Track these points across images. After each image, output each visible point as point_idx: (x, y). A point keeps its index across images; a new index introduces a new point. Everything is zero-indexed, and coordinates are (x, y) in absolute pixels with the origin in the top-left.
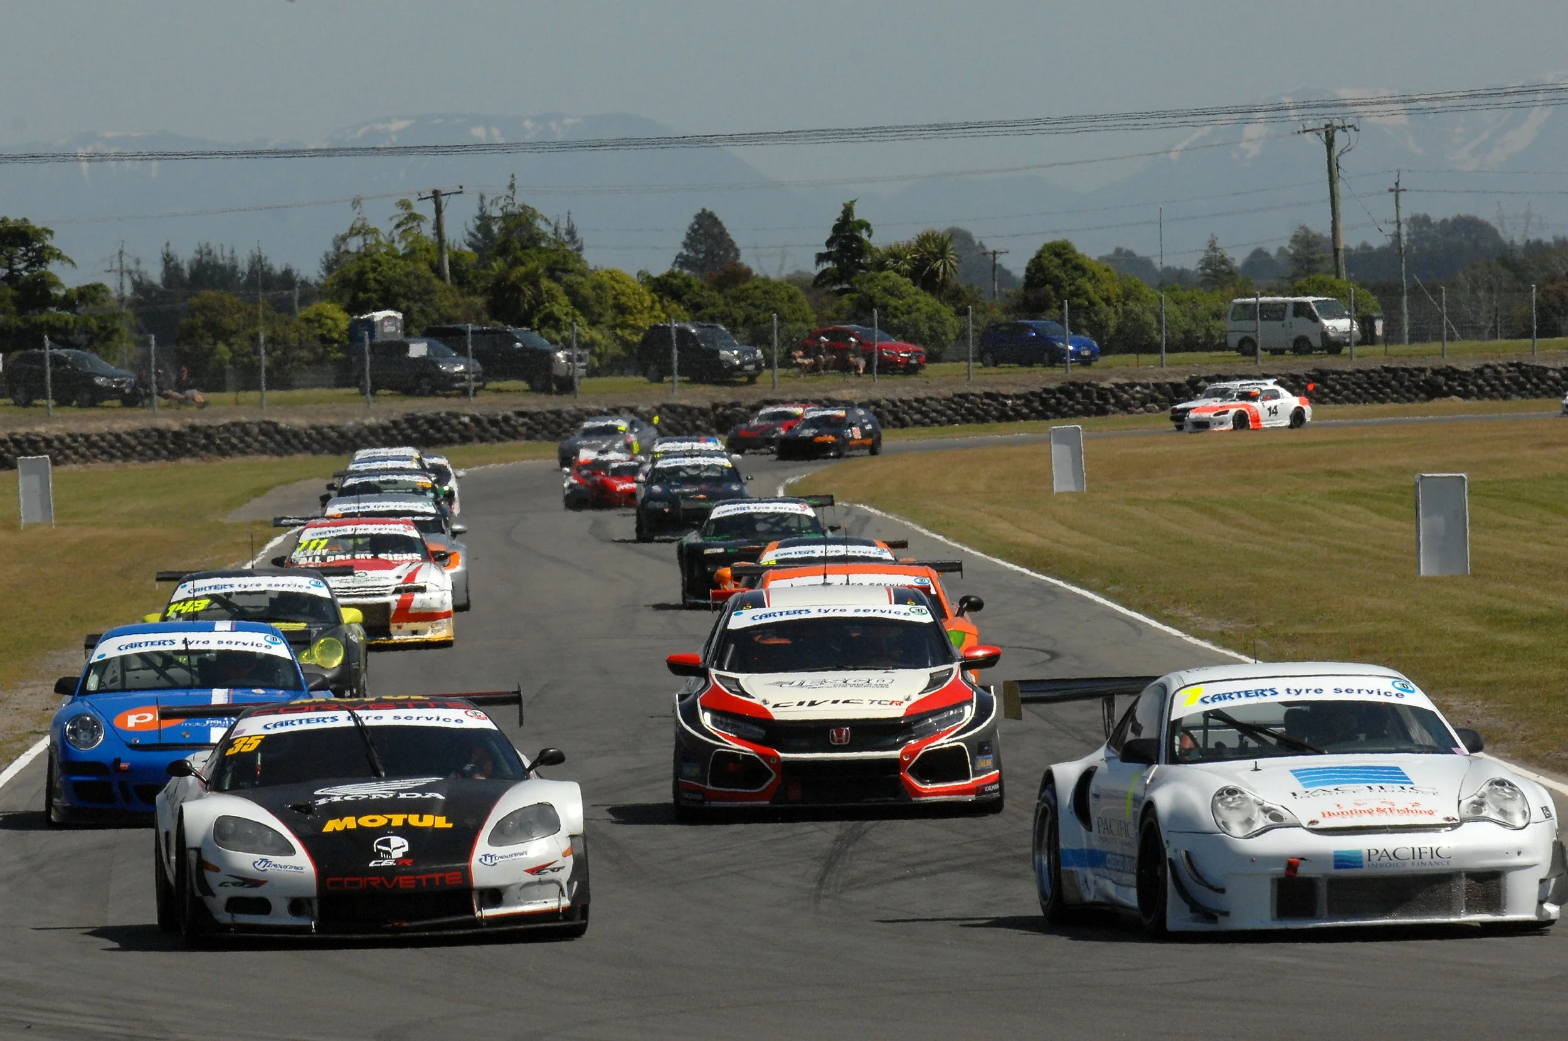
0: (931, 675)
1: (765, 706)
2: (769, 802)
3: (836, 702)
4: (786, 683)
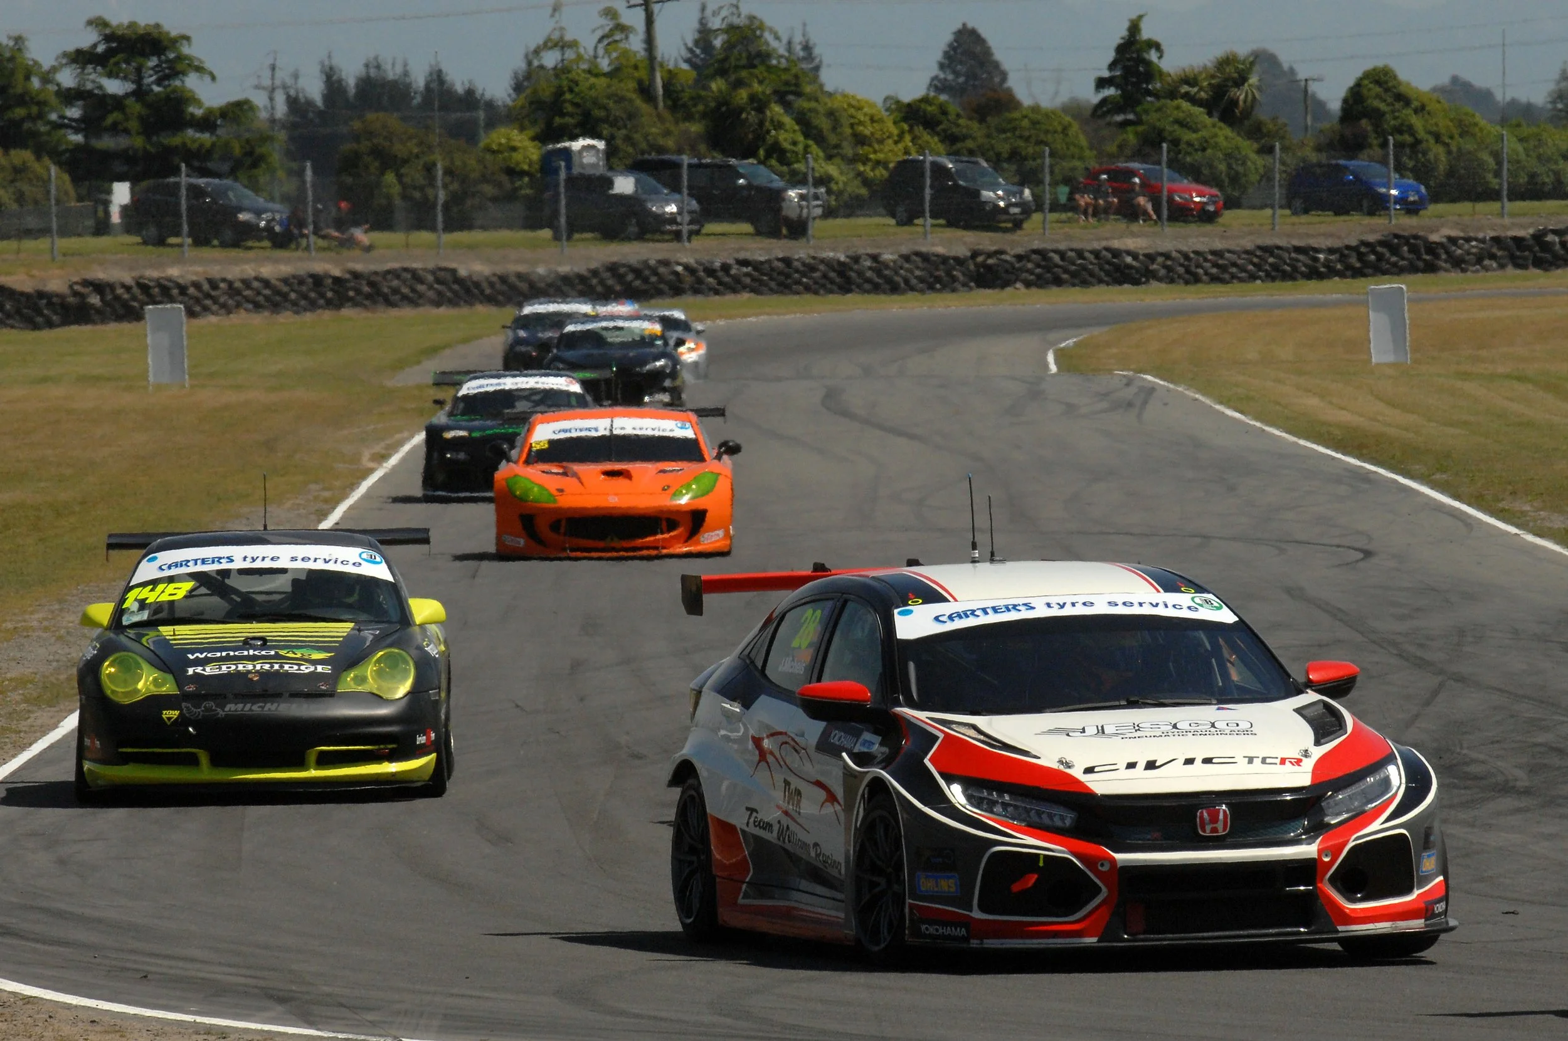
1: (1068, 771)
2: (1096, 939)
3: (1189, 761)
4: (1074, 730)
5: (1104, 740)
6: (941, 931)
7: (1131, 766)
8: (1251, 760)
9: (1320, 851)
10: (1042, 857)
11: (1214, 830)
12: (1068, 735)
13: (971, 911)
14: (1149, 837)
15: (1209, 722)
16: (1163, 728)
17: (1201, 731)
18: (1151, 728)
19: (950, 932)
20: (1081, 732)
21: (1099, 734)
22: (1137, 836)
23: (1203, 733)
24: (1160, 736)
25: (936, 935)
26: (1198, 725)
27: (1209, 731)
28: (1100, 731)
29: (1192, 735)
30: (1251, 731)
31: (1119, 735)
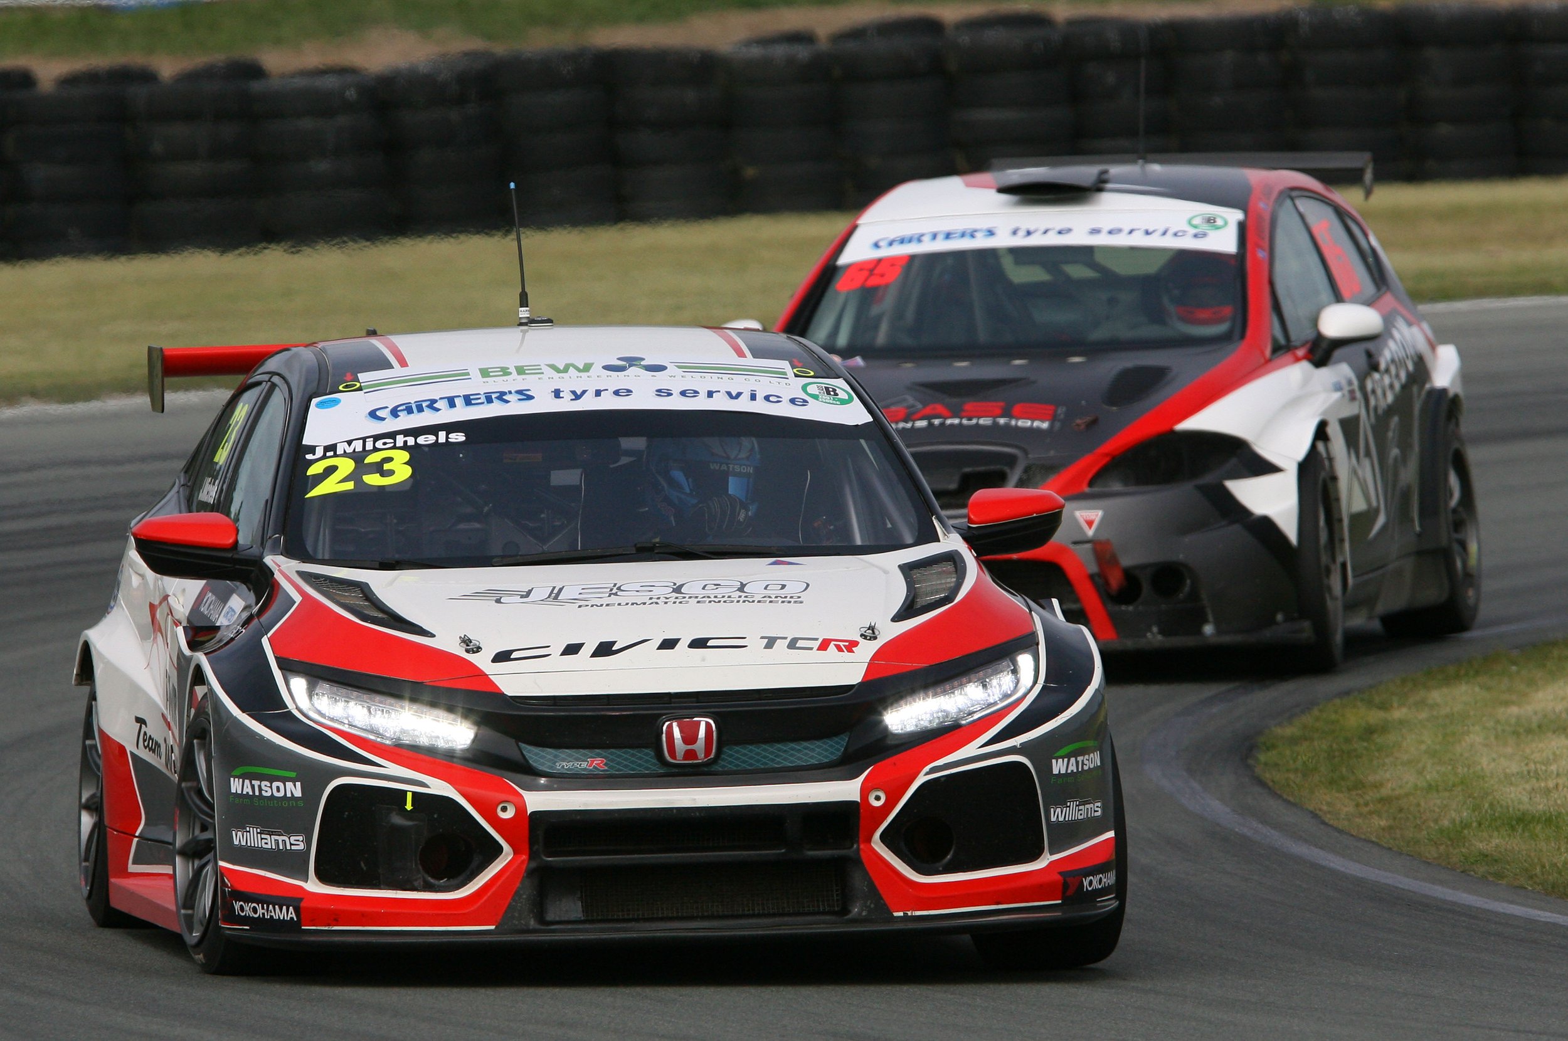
0: (907, 569)
1: (471, 657)
2: (493, 927)
3: (668, 644)
4: (510, 593)
5: (553, 609)
6: (260, 911)
7: (572, 649)
8: (771, 642)
9: (865, 791)
10: (409, 796)
12: (498, 601)
13: (305, 880)
14: (584, 765)
15: (739, 584)
16: (657, 592)
17: (716, 597)
18: (637, 591)
19: (273, 914)
20: (522, 597)
21: (548, 599)
22: (564, 764)
23: (717, 600)
24: (644, 604)
25: (253, 917)
26: (717, 588)
27: (729, 597)
28: (553, 595)
29: (698, 602)
30: (799, 597)
31: (579, 602)
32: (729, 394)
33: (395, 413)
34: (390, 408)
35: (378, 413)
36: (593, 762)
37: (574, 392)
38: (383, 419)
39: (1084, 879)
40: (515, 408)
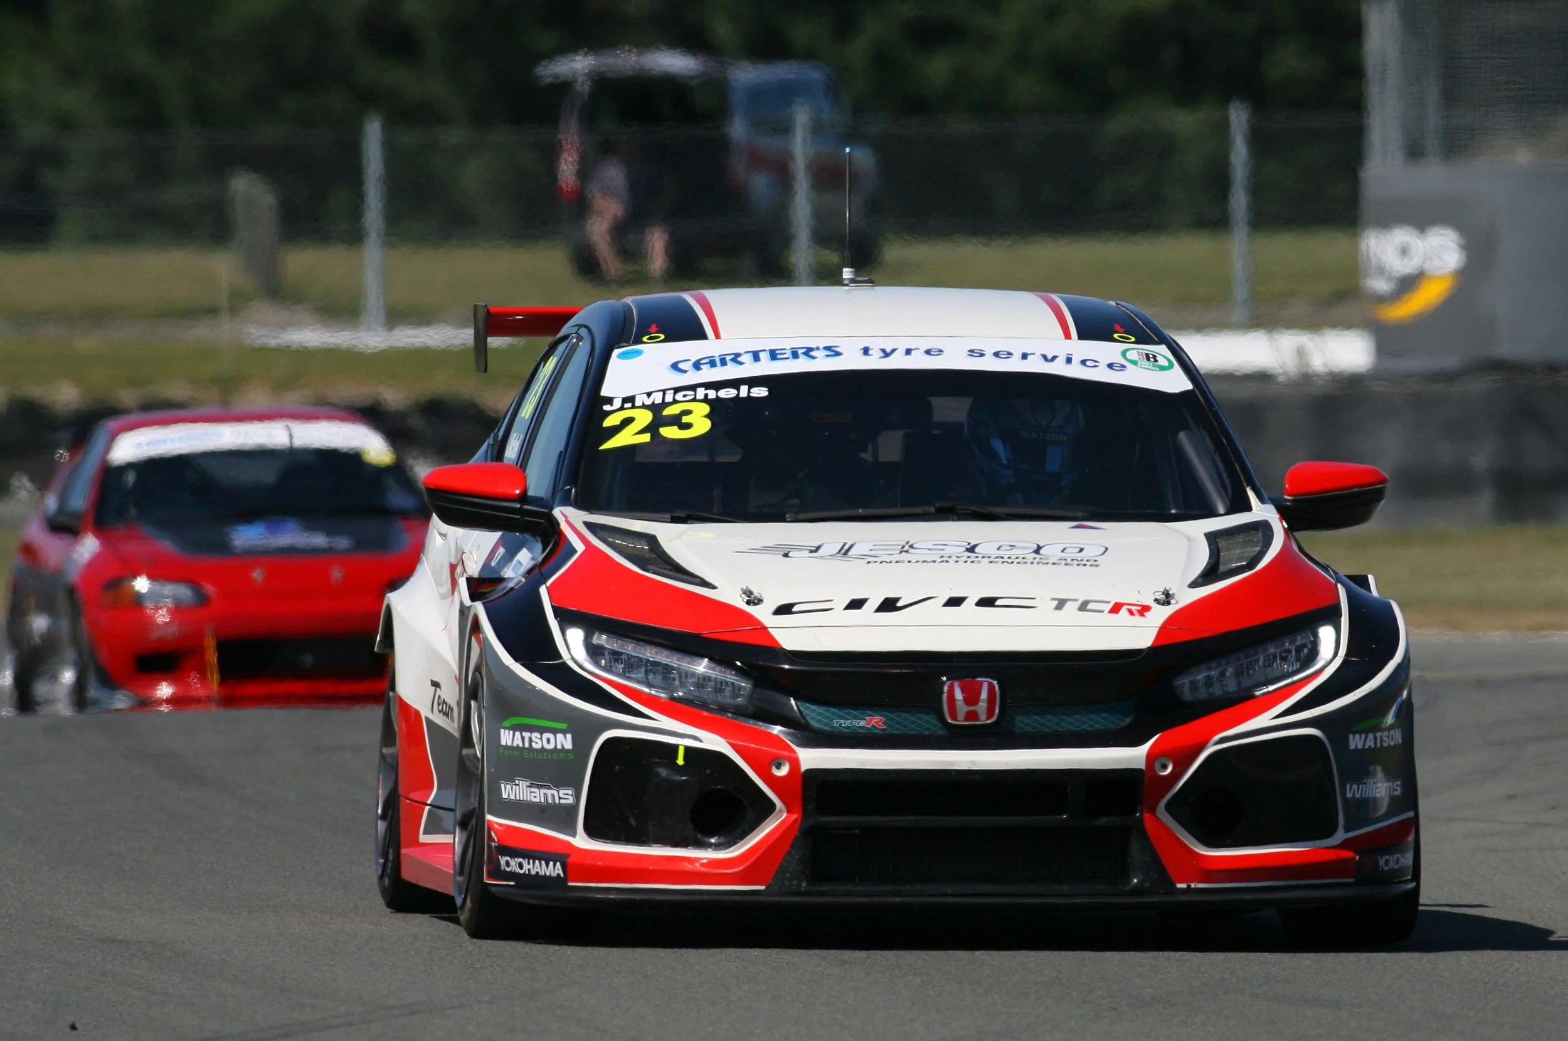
0: (1212, 537)
1: (751, 610)
2: (762, 888)
3: (954, 602)
4: (799, 548)
5: (841, 564)
6: (526, 867)
7: (856, 604)
8: (1061, 604)
9: (1151, 757)
10: (681, 750)
11: (972, 715)
12: (786, 555)
13: (574, 835)
14: (862, 723)
15: (1036, 546)
16: (948, 551)
17: (1009, 558)
18: (930, 549)
19: (539, 870)
20: (811, 551)
21: (839, 555)
22: (842, 721)
23: (1010, 561)
24: (934, 562)
25: (519, 873)
26: (1012, 549)
27: (1024, 558)
28: (843, 551)
29: (991, 562)
30: (1096, 561)
31: (869, 559)
32: (1045, 357)
33: (697, 365)
34: (693, 360)
35: (680, 366)
36: (871, 720)
37: (883, 351)
38: (685, 372)
39: (1380, 858)
40: (822, 364)
